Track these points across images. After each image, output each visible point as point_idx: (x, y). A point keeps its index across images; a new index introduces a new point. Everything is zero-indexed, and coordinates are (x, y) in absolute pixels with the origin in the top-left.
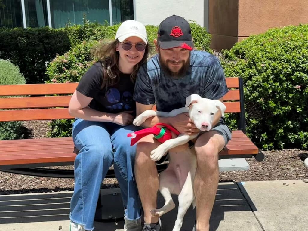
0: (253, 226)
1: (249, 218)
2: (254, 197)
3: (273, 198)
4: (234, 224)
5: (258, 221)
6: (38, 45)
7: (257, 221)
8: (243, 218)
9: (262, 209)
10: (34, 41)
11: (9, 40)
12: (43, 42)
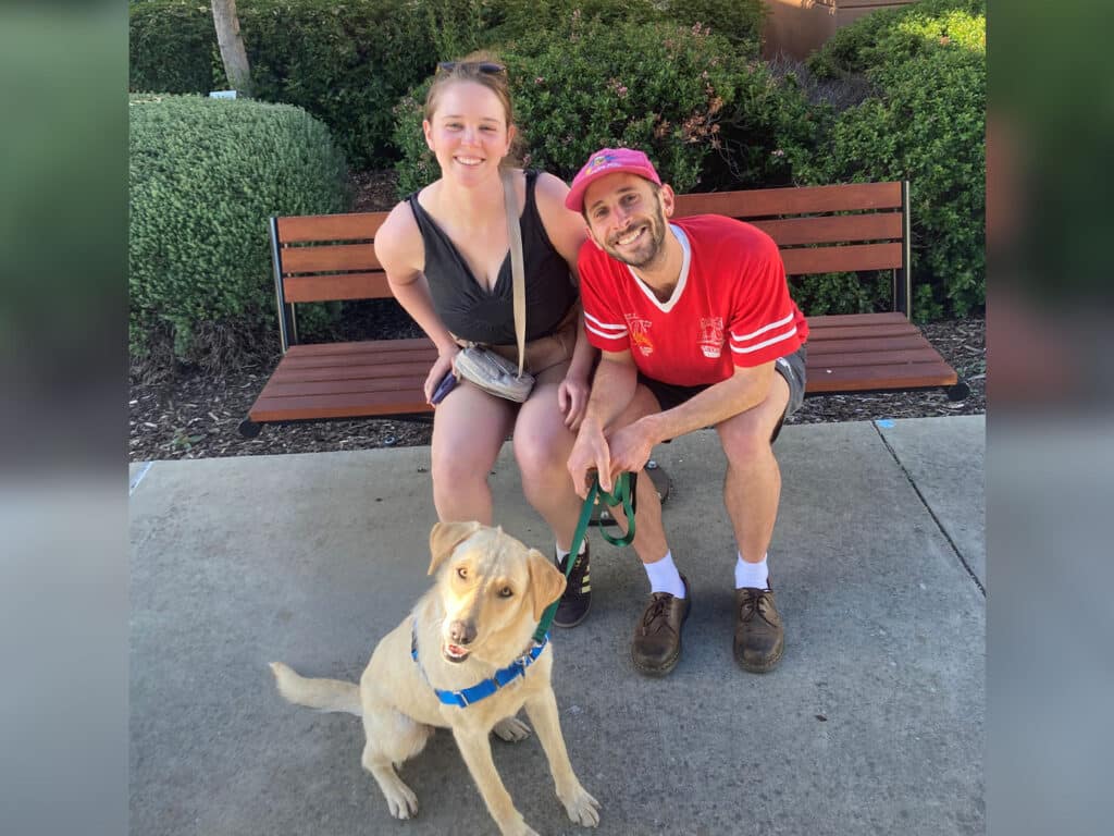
0: (930, 541)
1: (918, 518)
2: (920, 462)
3: (964, 463)
4: (886, 537)
5: (940, 526)
6: (342, 42)
7: (937, 526)
8: (904, 520)
9: (945, 495)
10: (333, 30)
11: (273, 32)
12: (351, 33)
